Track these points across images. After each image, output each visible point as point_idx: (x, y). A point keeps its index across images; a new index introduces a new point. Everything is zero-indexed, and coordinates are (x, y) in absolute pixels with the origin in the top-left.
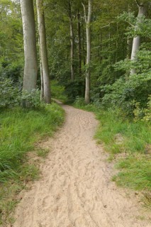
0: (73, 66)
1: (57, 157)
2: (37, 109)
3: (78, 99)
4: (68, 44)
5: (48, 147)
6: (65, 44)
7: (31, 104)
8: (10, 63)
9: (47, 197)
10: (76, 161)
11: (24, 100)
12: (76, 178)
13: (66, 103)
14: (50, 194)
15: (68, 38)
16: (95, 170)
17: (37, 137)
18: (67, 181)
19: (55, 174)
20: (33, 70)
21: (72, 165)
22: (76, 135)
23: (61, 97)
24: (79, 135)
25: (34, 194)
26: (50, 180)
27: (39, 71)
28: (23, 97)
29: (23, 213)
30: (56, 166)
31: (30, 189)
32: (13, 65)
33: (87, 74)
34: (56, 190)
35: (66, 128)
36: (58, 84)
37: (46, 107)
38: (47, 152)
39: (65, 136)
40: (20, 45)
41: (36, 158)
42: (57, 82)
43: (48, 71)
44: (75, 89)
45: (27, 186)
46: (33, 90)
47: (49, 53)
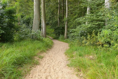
0: (59, 18)
1: (47, 59)
2: (39, 40)
3: (61, 36)
4: (57, 6)
5: (43, 56)
6: (55, 6)
7: (36, 37)
8: (25, 15)
9: (42, 70)
10: (54, 60)
11: (33, 35)
12: (54, 65)
13: (55, 39)
14: (43, 69)
15: (57, 3)
16: (62, 63)
17: (39, 51)
18: (50, 66)
19: (45, 64)
20: (38, 21)
21: (53, 61)
22: (57, 52)
23: (52, 35)
24: (58, 52)
25: (37, 69)
26: (43, 65)
27: (41, 20)
28: (32, 34)
29: (33, 73)
30: (46, 62)
31: (35, 67)
32: (27, 17)
33: (66, 23)
34: (45, 68)
35: (53, 49)
36: (51, 28)
37: (44, 39)
38: (43, 57)
39: (51, 53)
40: (31, 6)
41: (38, 59)
42: (50, 27)
43: (45, 21)
44: (60, 31)
45: (34, 66)
46: (37, 30)
47: (46, 11)
